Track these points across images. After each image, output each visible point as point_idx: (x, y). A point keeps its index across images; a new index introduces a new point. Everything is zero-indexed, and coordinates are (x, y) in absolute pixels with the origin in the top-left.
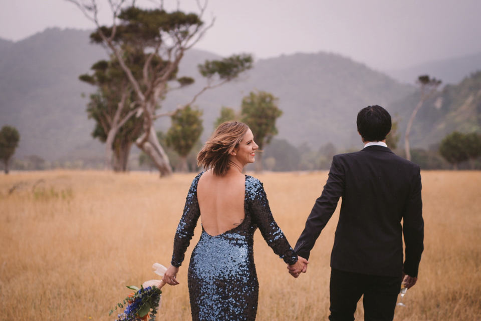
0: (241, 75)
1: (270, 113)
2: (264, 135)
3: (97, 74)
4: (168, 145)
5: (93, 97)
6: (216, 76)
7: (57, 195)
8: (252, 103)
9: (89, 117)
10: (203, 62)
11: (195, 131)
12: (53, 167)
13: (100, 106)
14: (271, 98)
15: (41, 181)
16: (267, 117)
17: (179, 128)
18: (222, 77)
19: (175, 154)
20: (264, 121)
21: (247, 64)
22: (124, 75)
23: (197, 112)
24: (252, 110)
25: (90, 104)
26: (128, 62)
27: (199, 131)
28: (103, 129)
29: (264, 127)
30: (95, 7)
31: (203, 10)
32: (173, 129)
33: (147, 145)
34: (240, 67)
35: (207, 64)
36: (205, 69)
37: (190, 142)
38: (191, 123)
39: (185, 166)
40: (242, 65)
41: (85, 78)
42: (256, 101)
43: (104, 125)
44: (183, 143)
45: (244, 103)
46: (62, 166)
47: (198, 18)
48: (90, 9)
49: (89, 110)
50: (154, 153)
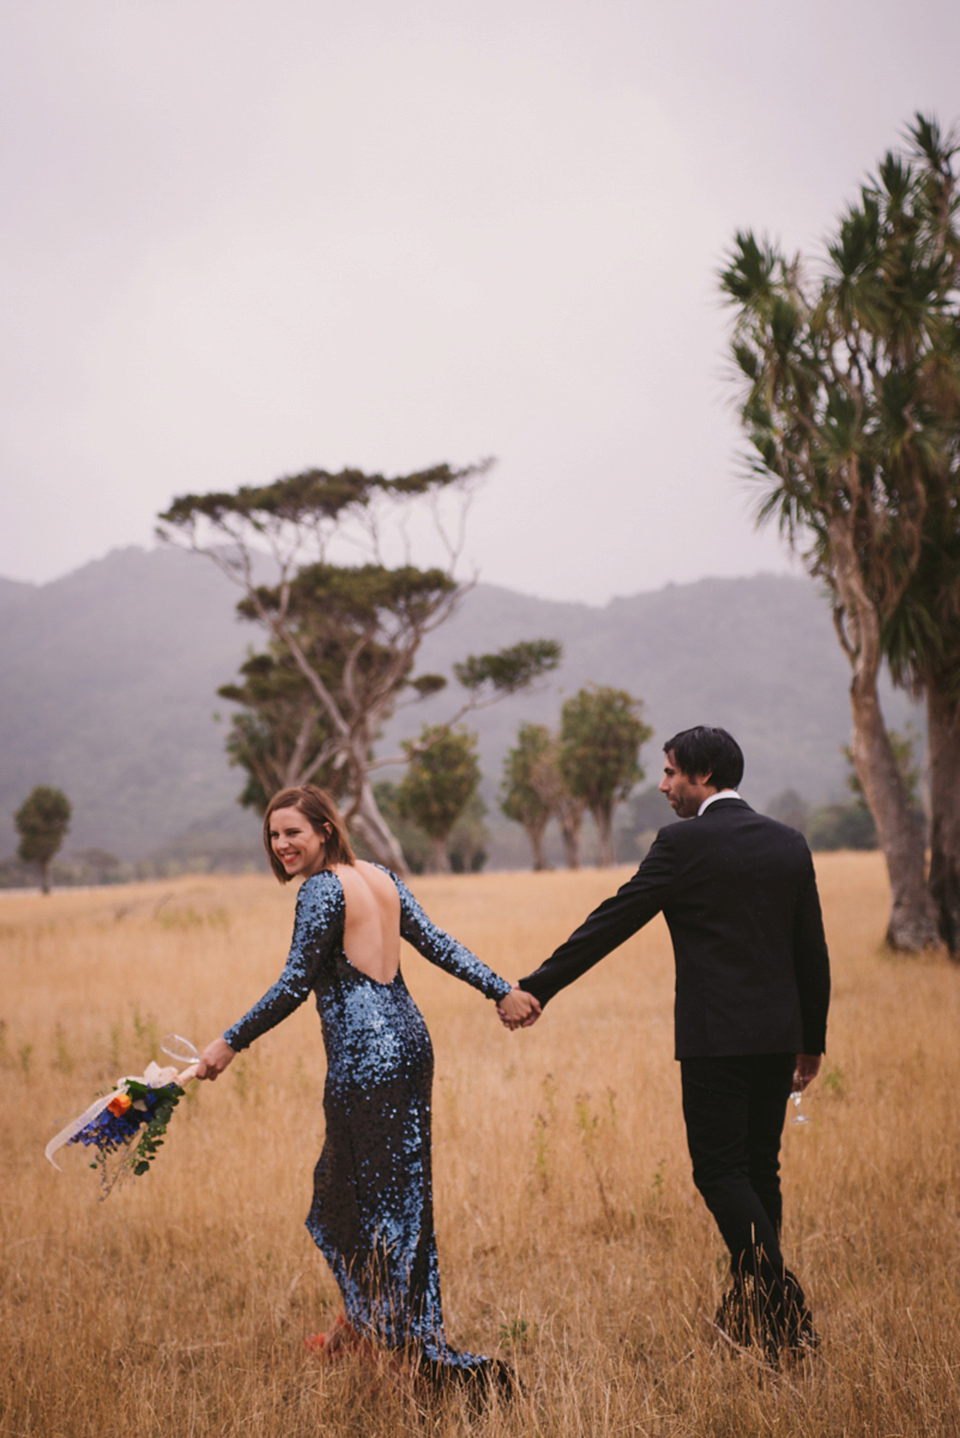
0: (536, 681)
1: (624, 733)
2: (613, 785)
3: (251, 684)
4: (404, 815)
5: (238, 720)
6: (488, 686)
7: (199, 921)
8: (583, 714)
9: (232, 764)
10: (463, 660)
11: (463, 779)
12: (140, 876)
13: (253, 738)
14: (626, 700)
15: (170, 896)
16: (618, 742)
17: (426, 776)
18: (498, 686)
19: (417, 832)
20: (613, 752)
21: (547, 661)
22: (306, 683)
23: (465, 738)
24: (585, 730)
25: (233, 736)
26: (311, 656)
27: (472, 779)
28: (261, 788)
29: (612, 765)
30: (247, 558)
31: (455, 556)
32: (413, 777)
33: (357, 820)
34: (533, 667)
35: (472, 661)
36: (466, 673)
37: (451, 806)
38: (451, 765)
39: (443, 859)
40: (538, 662)
41: (229, 692)
42: (593, 708)
43: (263, 779)
44: (435, 808)
45: (567, 714)
46: (161, 874)
47: (446, 577)
48: (237, 566)
49: (232, 748)
50: (371, 837)
